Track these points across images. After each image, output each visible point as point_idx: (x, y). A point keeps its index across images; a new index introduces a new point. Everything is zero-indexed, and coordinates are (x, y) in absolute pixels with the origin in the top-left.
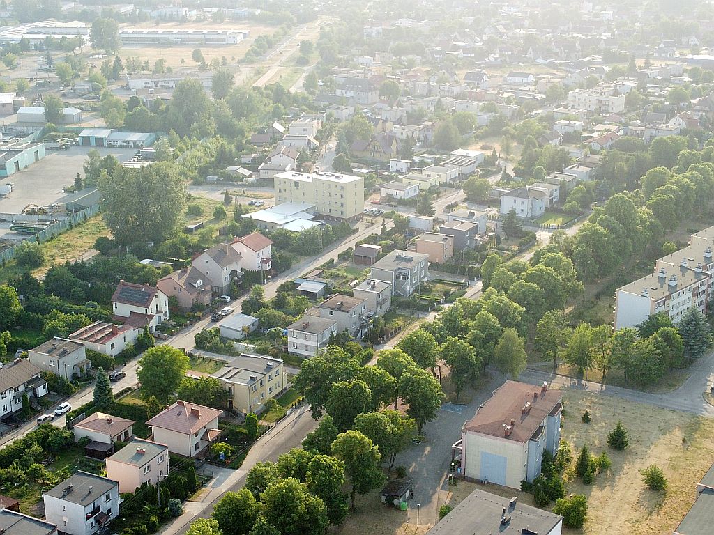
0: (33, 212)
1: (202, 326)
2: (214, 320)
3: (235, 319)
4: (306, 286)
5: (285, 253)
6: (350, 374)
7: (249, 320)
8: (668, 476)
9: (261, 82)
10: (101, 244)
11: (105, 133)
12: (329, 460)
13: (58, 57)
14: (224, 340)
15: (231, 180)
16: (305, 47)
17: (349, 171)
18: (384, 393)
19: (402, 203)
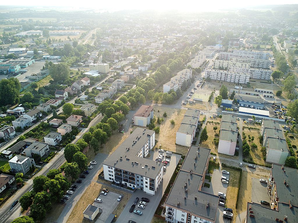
0: (34, 75)
1: (75, 99)
2: (78, 97)
3: (83, 96)
4: (98, 88)
5: (93, 81)
6: (109, 106)
7: (86, 96)
8: (175, 121)
9: (84, 43)
10: (51, 82)
11: (49, 56)
12: (107, 124)
13: (35, 39)
14: (81, 101)
15: (79, 66)
16: (93, 35)
17: (106, 63)
18: (117, 110)
19: (118, 69)
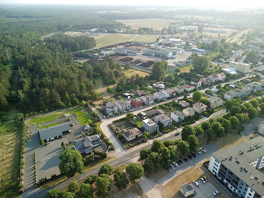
0: (180, 62)
1: (206, 89)
2: (210, 88)
3: (214, 89)
4: (231, 85)
5: (228, 78)
6: (237, 105)
7: (217, 90)
9: (231, 42)
10: (191, 70)
11: (196, 49)
12: (228, 121)
13: (191, 33)
14: (211, 93)
15: (220, 61)
16: (244, 35)
17: (248, 63)
18: (243, 111)
19: (259, 72)
